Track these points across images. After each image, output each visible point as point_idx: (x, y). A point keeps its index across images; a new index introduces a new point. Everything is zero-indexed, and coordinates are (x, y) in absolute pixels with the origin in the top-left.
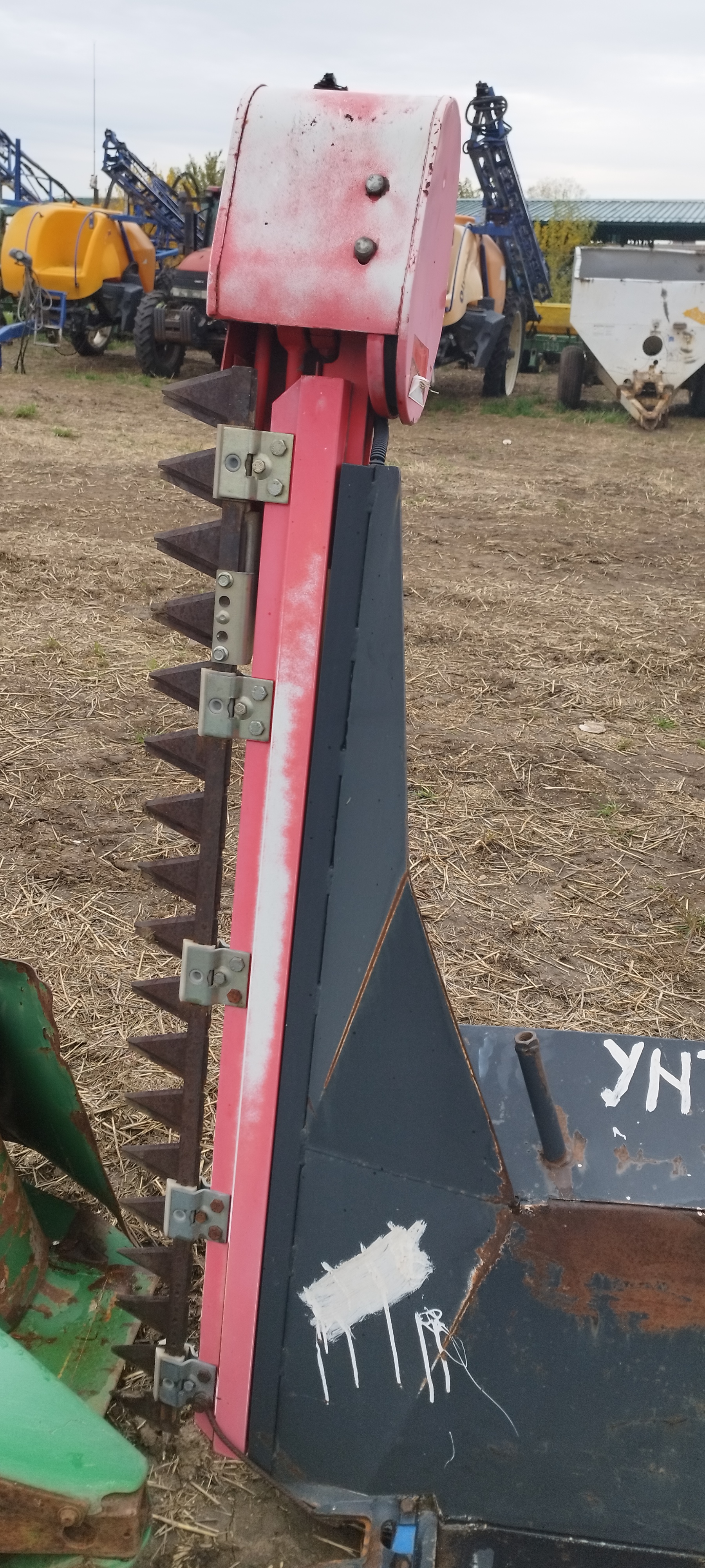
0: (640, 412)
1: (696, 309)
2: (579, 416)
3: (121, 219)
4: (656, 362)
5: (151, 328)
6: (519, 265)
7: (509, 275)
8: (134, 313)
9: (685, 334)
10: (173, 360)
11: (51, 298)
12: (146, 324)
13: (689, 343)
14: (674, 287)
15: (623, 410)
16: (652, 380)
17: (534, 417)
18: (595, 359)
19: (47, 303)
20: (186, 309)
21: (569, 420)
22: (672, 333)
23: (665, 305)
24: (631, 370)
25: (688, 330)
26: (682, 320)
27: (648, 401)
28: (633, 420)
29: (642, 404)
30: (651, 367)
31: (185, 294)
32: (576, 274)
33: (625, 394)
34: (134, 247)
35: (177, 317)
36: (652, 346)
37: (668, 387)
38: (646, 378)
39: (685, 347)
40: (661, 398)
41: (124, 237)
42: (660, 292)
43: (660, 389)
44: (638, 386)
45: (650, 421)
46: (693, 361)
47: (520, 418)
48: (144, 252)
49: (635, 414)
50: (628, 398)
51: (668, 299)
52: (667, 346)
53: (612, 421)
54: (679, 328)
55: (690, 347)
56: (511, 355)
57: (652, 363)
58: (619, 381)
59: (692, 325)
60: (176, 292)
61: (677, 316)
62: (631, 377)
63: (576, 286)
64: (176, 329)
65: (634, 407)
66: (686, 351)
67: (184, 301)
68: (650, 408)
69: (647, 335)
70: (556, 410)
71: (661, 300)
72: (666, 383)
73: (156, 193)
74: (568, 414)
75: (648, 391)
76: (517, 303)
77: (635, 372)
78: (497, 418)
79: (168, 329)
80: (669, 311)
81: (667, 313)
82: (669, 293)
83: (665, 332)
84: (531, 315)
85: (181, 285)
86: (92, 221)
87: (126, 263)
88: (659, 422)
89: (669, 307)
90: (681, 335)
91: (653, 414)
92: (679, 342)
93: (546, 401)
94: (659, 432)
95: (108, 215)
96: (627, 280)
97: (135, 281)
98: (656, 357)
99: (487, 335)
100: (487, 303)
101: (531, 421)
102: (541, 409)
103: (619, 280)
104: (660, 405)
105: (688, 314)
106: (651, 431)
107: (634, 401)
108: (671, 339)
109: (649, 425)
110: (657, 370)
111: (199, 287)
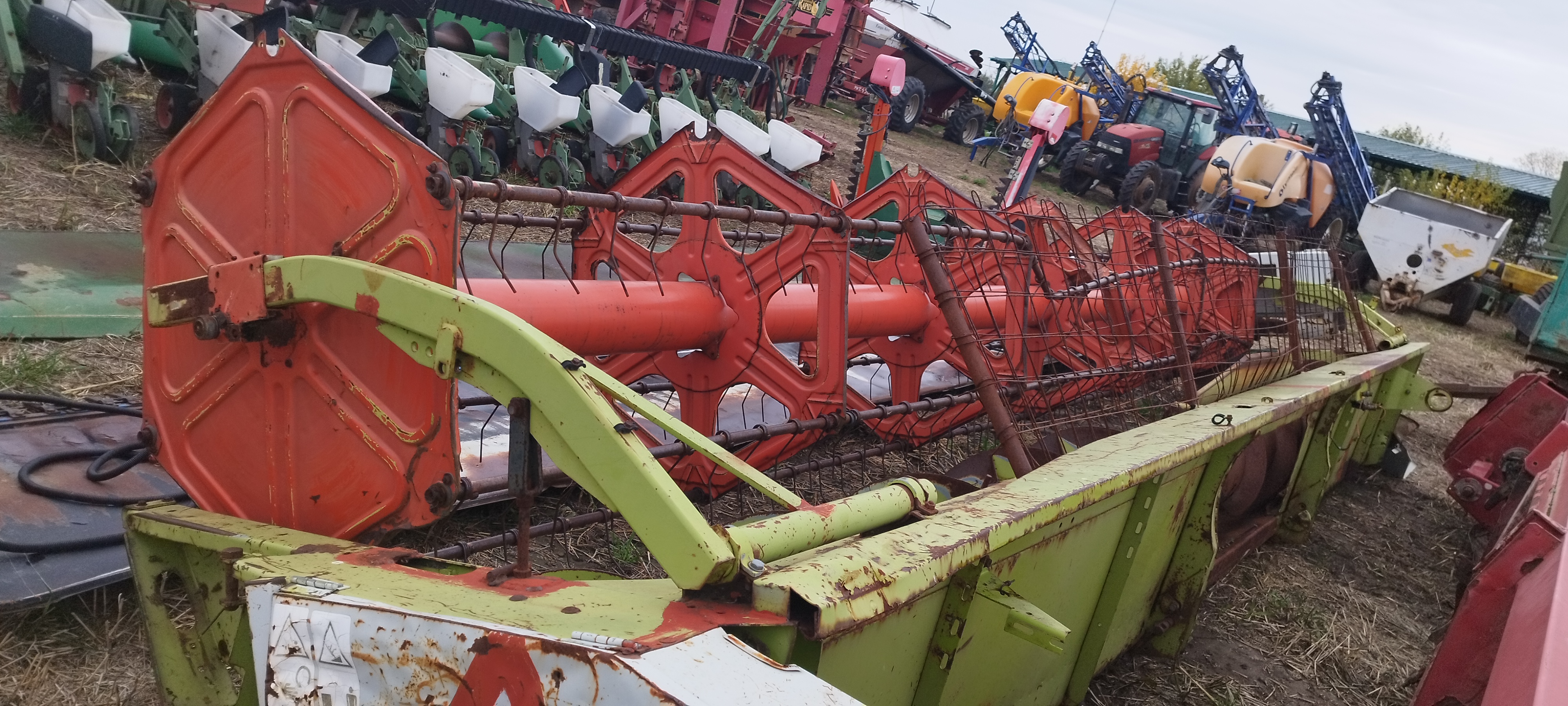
0: (1386, 299)
3: (1082, 93)
4: (1411, 272)
5: (1074, 162)
7: (1335, 193)
8: (1068, 151)
9: (1440, 259)
10: (1083, 185)
11: (1019, 128)
12: (1074, 158)
13: (1442, 266)
14: (1438, 226)
16: (1404, 281)
18: (1371, 261)
19: (1015, 130)
20: (1102, 156)
22: (1432, 257)
23: (1430, 237)
24: (1394, 273)
25: (1443, 257)
26: (1440, 249)
27: (1396, 295)
29: (1391, 295)
30: (1407, 274)
31: (1105, 147)
32: (1373, 201)
33: (1383, 286)
34: (1085, 111)
35: (1094, 159)
36: (1414, 261)
37: (1417, 291)
38: (1401, 279)
39: (1439, 268)
40: (1409, 296)
41: (1080, 104)
42: (1427, 227)
43: (1409, 288)
44: (1393, 283)
45: (1389, 305)
48: (1092, 117)
49: (1383, 299)
50: (1384, 289)
51: (1433, 233)
52: (1425, 264)
55: (1442, 269)
57: (1409, 272)
58: (1384, 278)
59: (1446, 254)
60: (1099, 144)
61: (1436, 246)
62: (1392, 277)
63: (1368, 209)
64: (1091, 166)
65: (1385, 295)
66: (1439, 271)
67: (1102, 150)
68: (1396, 299)
69: (1412, 253)
71: (1428, 233)
72: (1416, 288)
73: (1112, 84)
75: (1399, 288)
77: (1397, 275)
79: (1085, 164)
80: (1432, 241)
81: (1430, 242)
82: (1434, 230)
83: (1425, 254)
85: (1104, 141)
86: (1063, 90)
87: (1075, 119)
88: (1396, 309)
89: (1432, 238)
90: (1437, 260)
91: (1396, 303)
92: (1434, 264)
94: (1394, 313)
95: (1075, 89)
96: (1406, 213)
97: (1077, 132)
98: (1415, 269)
100: (1306, 203)
103: (1399, 211)
104: (1404, 299)
105: (1445, 246)
106: (1391, 312)
107: (1387, 292)
108: (1429, 260)
109: (1391, 309)
110: (1412, 277)
111: (1116, 145)
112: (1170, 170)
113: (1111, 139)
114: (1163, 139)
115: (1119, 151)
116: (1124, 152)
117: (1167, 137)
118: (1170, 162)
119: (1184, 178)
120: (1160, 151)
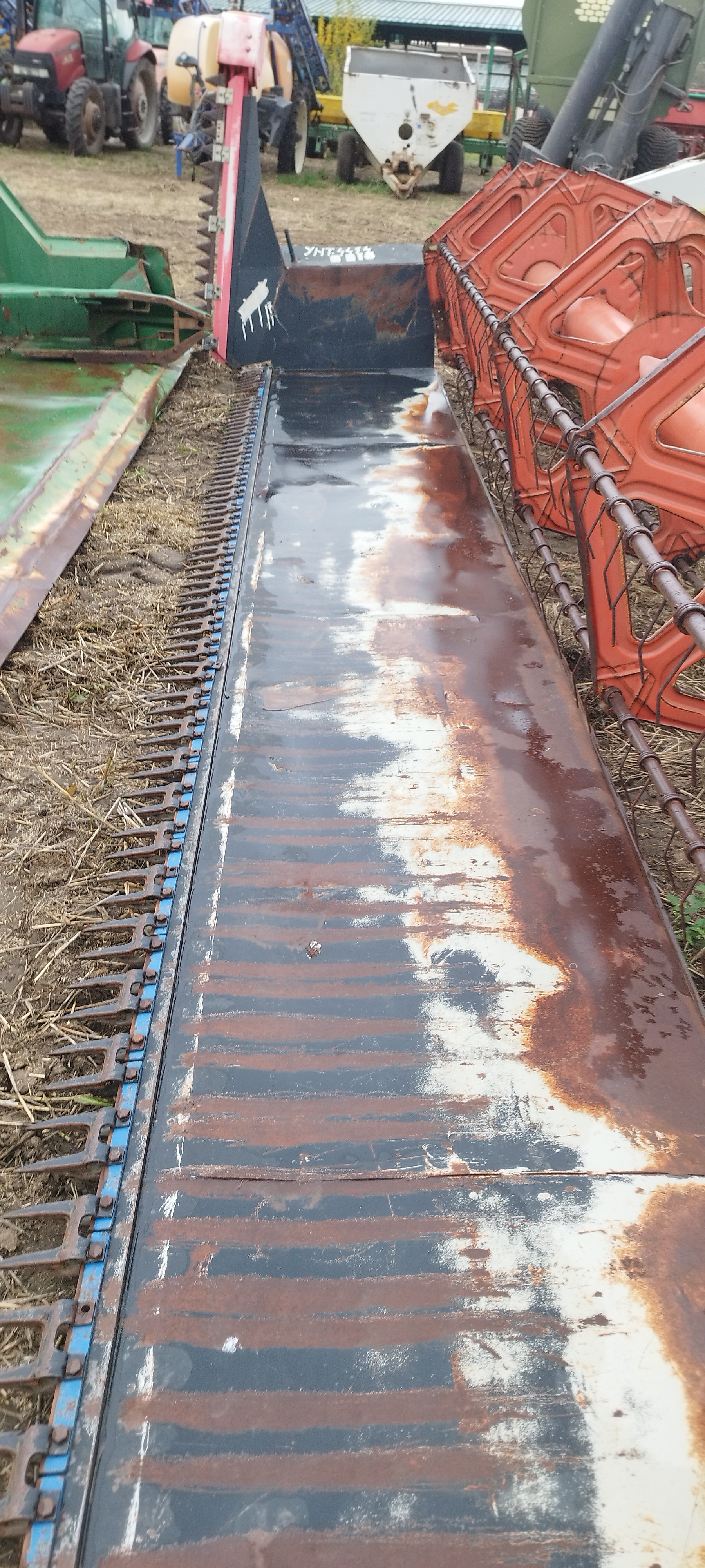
0: (397, 185)
1: (437, 103)
2: (352, 187)
4: (408, 146)
6: (302, 59)
7: (295, 68)
9: (429, 123)
10: (13, 132)
13: (432, 130)
14: (420, 83)
15: (384, 183)
16: (405, 159)
17: (318, 187)
18: (364, 143)
20: (28, 85)
21: (344, 190)
22: (420, 122)
23: (414, 98)
24: (390, 152)
25: (431, 120)
26: (426, 111)
27: (403, 177)
28: (391, 192)
29: (399, 180)
30: (404, 149)
31: (26, 72)
32: (346, 69)
33: (386, 170)
35: (19, 93)
36: (405, 132)
37: (418, 167)
38: (402, 158)
39: (430, 133)
40: (413, 175)
42: (409, 88)
43: (412, 165)
44: (395, 164)
45: (403, 191)
46: (436, 146)
47: (306, 188)
49: (393, 187)
50: (389, 174)
51: (416, 93)
52: (416, 133)
53: (376, 192)
54: (425, 117)
55: (433, 134)
56: (299, 139)
57: (406, 146)
58: (382, 161)
59: (434, 115)
61: (423, 108)
62: (390, 157)
63: (346, 78)
64: (20, 103)
65: (392, 181)
66: (431, 137)
68: (404, 183)
69: (401, 123)
70: (335, 183)
71: (411, 94)
72: (416, 163)
74: (343, 186)
75: (403, 168)
76: (302, 93)
77: (394, 153)
78: (289, 187)
80: (417, 103)
81: (415, 105)
82: (416, 89)
83: (414, 121)
84: (314, 105)
85: (21, 63)
88: (411, 194)
89: (416, 100)
90: (427, 124)
91: (406, 187)
92: (425, 130)
93: (327, 178)
94: (410, 200)
96: (384, 76)
98: (408, 141)
99: (278, 117)
100: (277, 90)
101: (315, 190)
102: (324, 183)
103: (377, 76)
104: (411, 180)
105: (430, 106)
106: (403, 200)
107: (393, 177)
108: (419, 126)
109: (403, 195)
110: (409, 151)
111: (37, 66)
112: (106, 85)
113: (27, 59)
114: (81, 43)
115: (43, 73)
116: (50, 73)
117: (84, 40)
118: (101, 75)
119: (123, 93)
120: (83, 62)
